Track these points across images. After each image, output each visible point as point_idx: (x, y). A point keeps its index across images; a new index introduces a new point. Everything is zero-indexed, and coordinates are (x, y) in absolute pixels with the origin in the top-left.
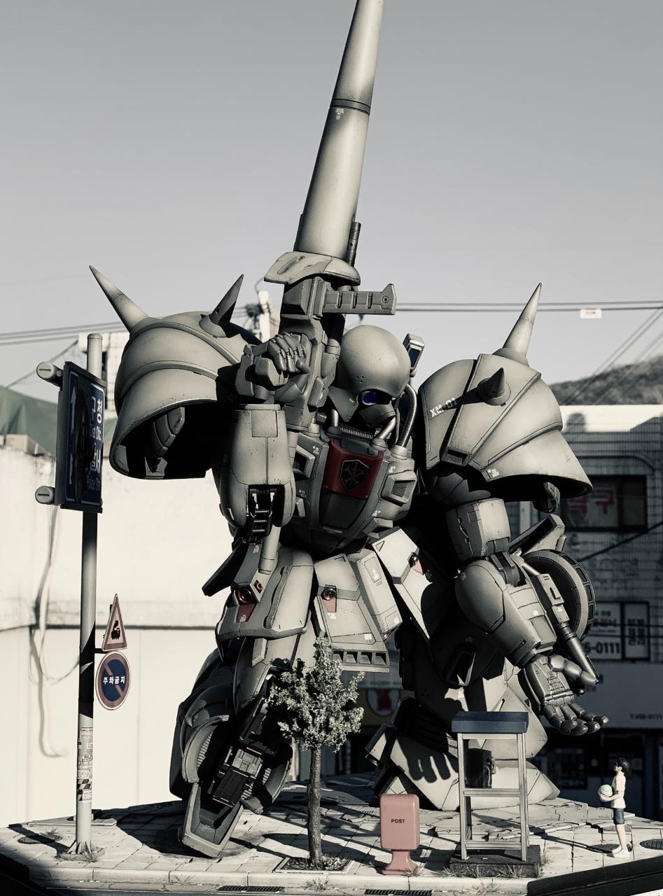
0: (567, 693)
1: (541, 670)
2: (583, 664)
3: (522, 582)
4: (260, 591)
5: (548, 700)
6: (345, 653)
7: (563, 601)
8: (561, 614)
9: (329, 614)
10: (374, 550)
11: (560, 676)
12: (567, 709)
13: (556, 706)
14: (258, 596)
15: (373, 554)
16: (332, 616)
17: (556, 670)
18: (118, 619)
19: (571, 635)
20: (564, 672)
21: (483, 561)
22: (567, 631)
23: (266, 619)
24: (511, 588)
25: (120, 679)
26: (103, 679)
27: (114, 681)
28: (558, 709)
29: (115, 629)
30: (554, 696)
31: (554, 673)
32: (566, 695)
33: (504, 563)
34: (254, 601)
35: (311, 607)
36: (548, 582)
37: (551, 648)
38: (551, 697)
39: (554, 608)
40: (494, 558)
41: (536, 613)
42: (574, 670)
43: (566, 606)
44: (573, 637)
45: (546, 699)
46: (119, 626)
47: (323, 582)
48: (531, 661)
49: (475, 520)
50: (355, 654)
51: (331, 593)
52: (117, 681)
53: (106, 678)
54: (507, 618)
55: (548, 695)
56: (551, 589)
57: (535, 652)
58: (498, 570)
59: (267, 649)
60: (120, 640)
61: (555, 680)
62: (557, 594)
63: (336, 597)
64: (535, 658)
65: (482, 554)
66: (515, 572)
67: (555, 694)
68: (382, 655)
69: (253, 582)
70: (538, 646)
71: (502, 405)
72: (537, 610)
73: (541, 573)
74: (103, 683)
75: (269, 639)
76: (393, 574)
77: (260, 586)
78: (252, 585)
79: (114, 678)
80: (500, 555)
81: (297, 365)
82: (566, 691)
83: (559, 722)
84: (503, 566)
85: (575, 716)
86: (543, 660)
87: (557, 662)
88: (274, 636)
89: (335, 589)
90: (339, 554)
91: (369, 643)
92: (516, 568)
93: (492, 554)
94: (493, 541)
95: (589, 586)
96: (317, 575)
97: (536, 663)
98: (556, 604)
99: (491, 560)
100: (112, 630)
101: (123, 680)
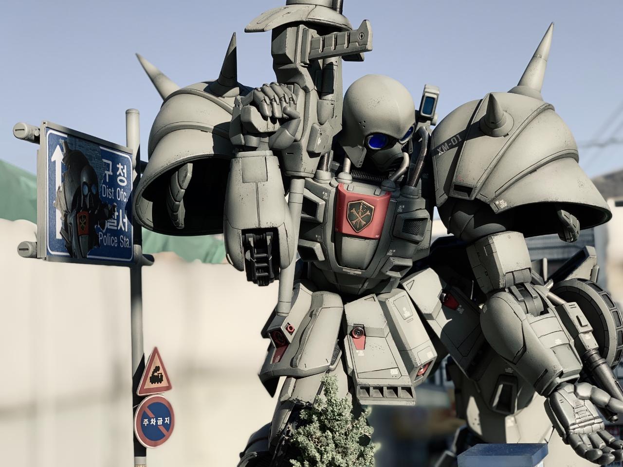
0: (596, 421)
1: (566, 399)
2: (613, 389)
3: (545, 311)
4: (291, 333)
5: (574, 429)
6: (371, 389)
7: (591, 328)
8: (590, 342)
9: (357, 351)
10: (405, 290)
11: (588, 402)
12: (596, 438)
13: (584, 434)
14: (290, 338)
15: (404, 293)
16: (360, 353)
17: (583, 399)
18: (159, 364)
19: (600, 362)
20: (591, 399)
21: (503, 293)
22: (596, 357)
23: (293, 358)
24: (531, 318)
25: (164, 420)
26: (142, 421)
27: (157, 423)
28: (585, 438)
29: (156, 374)
30: (580, 425)
31: (582, 402)
32: (594, 423)
33: (525, 292)
34: (286, 343)
35: (340, 344)
36: (574, 310)
37: (578, 376)
38: (576, 426)
39: (582, 336)
40: (514, 289)
41: (559, 342)
42: (603, 397)
43: (595, 333)
44: (603, 363)
45: (571, 427)
46: (161, 371)
47: (351, 321)
48: (556, 390)
49: (491, 252)
50: (381, 389)
51: (360, 331)
52: (160, 422)
53: (146, 420)
54: (527, 347)
55: (573, 424)
56: (577, 317)
57: (559, 380)
58: (518, 300)
59: (295, 387)
60: (164, 383)
61: (583, 408)
62: (584, 321)
63: (365, 335)
64: (559, 386)
65: (501, 286)
66: (538, 303)
67: (582, 422)
68: (408, 390)
69: (284, 324)
70: (561, 375)
71: (505, 136)
72: (562, 337)
73: (568, 301)
74: (143, 425)
75: (297, 378)
76: (424, 311)
77: (291, 328)
78: (283, 328)
79: (157, 420)
80: (521, 286)
81: (284, 111)
82: (595, 418)
83: (584, 450)
84: (524, 296)
85: (604, 444)
86: (570, 388)
87: (585, 390)
88: (302, 375)
89: (364, 328)
90: (369, 295)
91: (394, 377)
92: (539, 297)
93: (512, 286)
94: (512, 272)
95: (617, 311)
96: (347, 316)
97: (561, 391)
98: (582, 331)
99: (511, 292)
100: (150, 375)
101: (167, 420)
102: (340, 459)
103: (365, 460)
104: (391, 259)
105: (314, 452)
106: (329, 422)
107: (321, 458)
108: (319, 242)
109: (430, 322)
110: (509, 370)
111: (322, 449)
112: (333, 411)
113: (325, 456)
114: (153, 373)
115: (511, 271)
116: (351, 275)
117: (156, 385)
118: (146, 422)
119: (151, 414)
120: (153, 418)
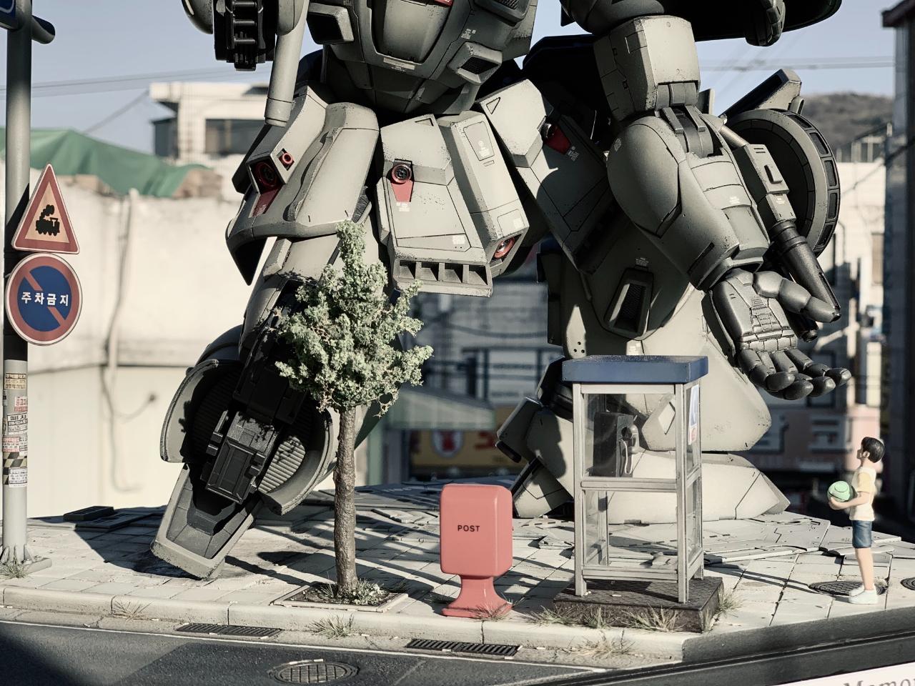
0: (785, 333)
1: (739, 293)
2: (815, 284)
3: (717, 151)
4: (287, 166)
5: (749, 342)
6: (419, 265)
7: (786, 188)
8: (783, 208)
9: (398, 204)
10: (484, 112)
11: (774, 304)
12: (782, 358)
13: (763, 351)
14: (285, 174)
15: (481, 117)
16: (403, 207)
17: (767, 296)
18: (53, 202)
19: (798, 240)
20: (780, 298)
21: (650, 118)
22: (792, 234)
23: (289, 206)
24: (695, 161)
25: (59, 299)
26: (20, 295)
27: (45, 301)
28: (765, 358)
29: (46, 218)
30: (759, 336)
31: (764, 301)
32: (781, 336)
33: (687, 120)
34: (279, 183)
35: (370, 192)
36: (761, 157)
37: (760, 259)
38: (754, 337)
39: (770, 198)
40: (669, 113)
41: (735, 201)
42: (799, 296)
43: (791, 196)
44: (802, 243)
45: (745, 339)
46: (57, 214)
47: (393, 152)
48: (724, 279)
49: (636, 47)
50: (433, 267)
51: (405, 172)
52: (52, 300)
53: (27, 294)
54: (684, 209)
55: (748, 334)
56: (766, 168)
57: (730, 263)
58: (674, 130)
59: (289, 254)
60: (61, 237)
61: (766, 311)
62: (777, 175)
63: (413, 179)
64: (730, 273)
65: (648, 106)
66: (705, 141)
67: (762, 332)
68: (480, 270)
69: (277, 150)
70: (735, 253)
72: (740, 196)
73: (751, 142)
74: (21, 302)
75: (295, 239)
76: (514, 149)
77: (288, 158)
78: (274, 156)
79: (46, 296)
80: (680, 109)
82: (783, 328)
83: (764, 374)
84: (683, 126)
85: (795, 369)
86: (746, 277)
87: (770, 282)
88: (303, 234)
89: (411, 166)
90: (423, 115)
91: (457, 249)
92: (707, 130)
93: (665, 106)
94: (668, 84)
95: (831, 161)
96: (384, 146)
97: (732, 281)
98: (772, 190)
99: (663, 116)
100: (37, 217)
101: (64, 300)
102: (363, 361)
103: (403, 370)
104: (468, 45)
105: (318, 349)
106: (347, 303)
107: (330, 360)
108: (345, 7)
109: (521, 171)
110: (642, 262)
111: (333, 343)
112: (354, 285)
113: (337, 357)
114: (43, 215)
115: (667, 81)
116: (397, 72)
117: (46, 237)
118: (26, 296)
119: (36, 286)
120: (40, 292)
